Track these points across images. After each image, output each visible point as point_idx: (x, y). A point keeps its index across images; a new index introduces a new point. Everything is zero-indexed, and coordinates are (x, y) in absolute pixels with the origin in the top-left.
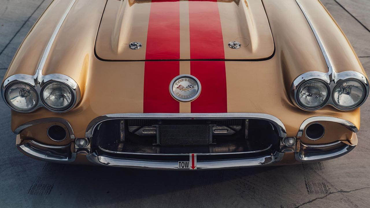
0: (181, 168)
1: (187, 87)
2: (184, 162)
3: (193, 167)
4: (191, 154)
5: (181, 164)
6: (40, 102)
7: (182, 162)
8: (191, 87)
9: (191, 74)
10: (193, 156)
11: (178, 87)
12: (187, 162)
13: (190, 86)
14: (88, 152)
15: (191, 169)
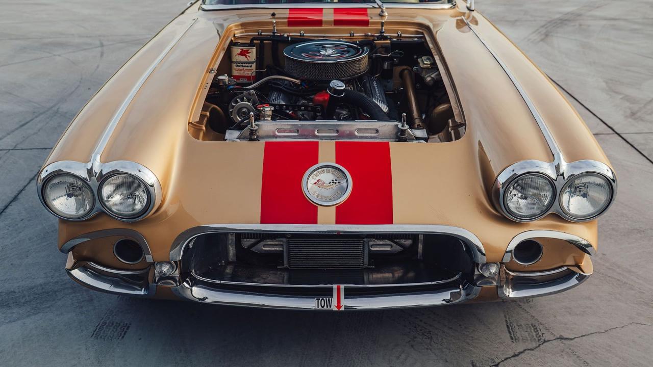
0: (320, 307)
1: (330, 183)
2: (325, 298)
3: (339, 306)
4: (335, 286)
5: (320, 301)
6: (98, 205)
7: (321, 298)
8: (336, 183)
9: (337, 163)
10: (339, 289)
11: (315, 183)
12: (329, 300)
13: (335, 181)
14: (176, 282)
15: (336, 309)
